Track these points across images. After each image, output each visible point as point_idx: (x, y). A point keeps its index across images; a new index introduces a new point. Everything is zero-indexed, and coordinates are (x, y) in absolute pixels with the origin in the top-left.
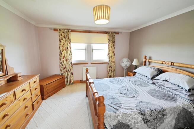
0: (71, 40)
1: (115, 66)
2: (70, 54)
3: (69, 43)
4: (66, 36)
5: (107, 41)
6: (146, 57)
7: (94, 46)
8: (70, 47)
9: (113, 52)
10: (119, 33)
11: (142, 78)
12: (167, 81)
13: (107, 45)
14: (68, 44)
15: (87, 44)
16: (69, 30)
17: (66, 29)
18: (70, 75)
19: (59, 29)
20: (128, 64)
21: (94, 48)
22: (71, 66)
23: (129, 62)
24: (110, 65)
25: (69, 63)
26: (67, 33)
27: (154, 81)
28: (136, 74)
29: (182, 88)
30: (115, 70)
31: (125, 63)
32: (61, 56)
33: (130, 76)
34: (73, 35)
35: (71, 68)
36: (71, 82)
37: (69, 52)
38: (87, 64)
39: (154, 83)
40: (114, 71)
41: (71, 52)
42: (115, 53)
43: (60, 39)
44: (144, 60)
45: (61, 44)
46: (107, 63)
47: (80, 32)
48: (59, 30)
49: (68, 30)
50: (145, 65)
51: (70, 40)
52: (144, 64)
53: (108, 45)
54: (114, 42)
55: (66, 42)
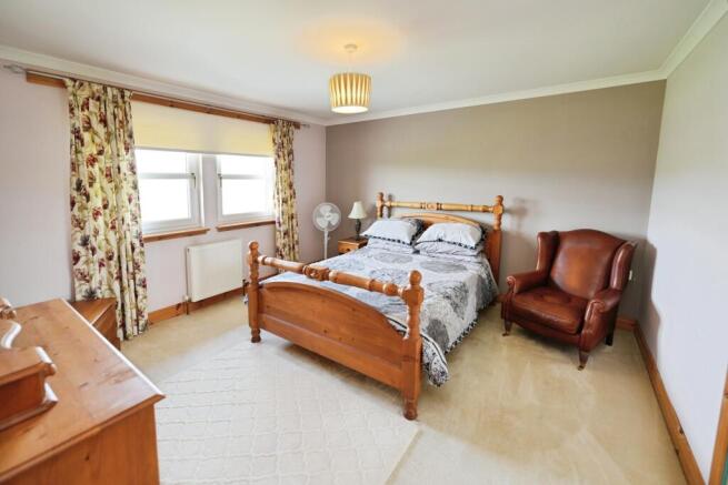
0: (135, 136)
1: (296, 229)
2: (134, 196)
3: (127, 149)
4: (110, 118)
5: (271, 149)
6: (382, 195)
7: (227, 164)
8: (132, 168)
9: (291, 186)
10: (302, 127)
11: (387, 246)
12: (440, 240)
13: (271, 160)
14: (123, 152)
15: (201, 155)
16: (127, 94)
17: (112, 87)
18: (136, 292)
19: (75, 81)
20: (335, 219)
21: (223, 172)
22: (137, 250)
23: (335, 212)
24: (283, 228)
25: (130, 238)
26: (115, 103)
27: (417, 247)
28: (371, 241)
29: (466, 247)
30: (297, 242)
31: (327, 217)
32: (82, 208)
33: (349, 250)
34: (143, 117)
35: (138, 257)
36: (142, 322)
37: (127, 188)
38: (204, 232)
39: (417, 252)
40: (296, 247)
41: (135, 187)
42: (294, 187)
43: (79, 124)
44: (379, 204)
45: (83, 149)
46: (274, 223)
47: (172, 106)
48: (69, 83)
49: (122, 91)
50: (381, 216)
51: (131, 136)
52: (379, 214)
53: (276, 163)
54: (291, 153)
55: (113, 142)
